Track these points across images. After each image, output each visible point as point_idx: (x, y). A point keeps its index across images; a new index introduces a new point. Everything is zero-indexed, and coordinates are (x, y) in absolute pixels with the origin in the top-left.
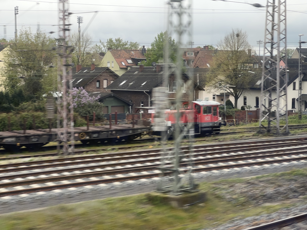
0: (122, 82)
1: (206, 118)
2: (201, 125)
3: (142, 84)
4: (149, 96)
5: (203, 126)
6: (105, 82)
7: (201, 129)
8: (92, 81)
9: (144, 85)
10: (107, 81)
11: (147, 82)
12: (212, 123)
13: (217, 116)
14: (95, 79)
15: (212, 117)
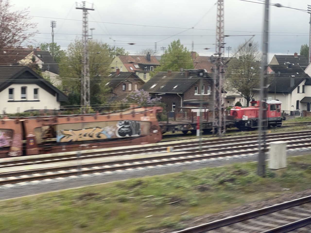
0: (152, 86)
1: (272, 114)
2: (268, 119)
3: (174, 87)
4: (182, 98)
5: (270, 120)
6: (130, 85)
7: (268, 123)
8: (119, 84)
9: (176, 88)
10: (132, 85)
11: (178, 86)
12: (276, 118)
13: (279, 113)
14: (122, 83)
15: (276, 113)
